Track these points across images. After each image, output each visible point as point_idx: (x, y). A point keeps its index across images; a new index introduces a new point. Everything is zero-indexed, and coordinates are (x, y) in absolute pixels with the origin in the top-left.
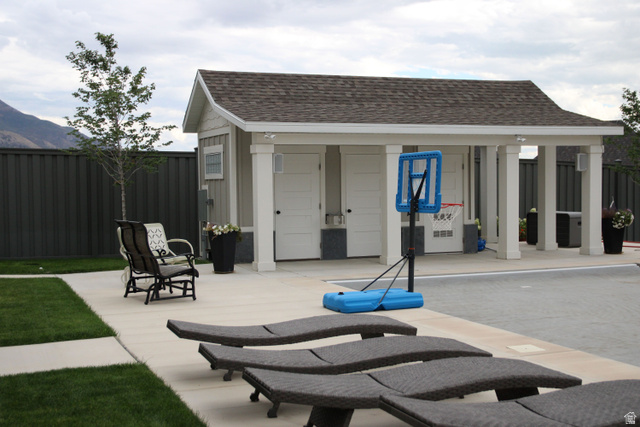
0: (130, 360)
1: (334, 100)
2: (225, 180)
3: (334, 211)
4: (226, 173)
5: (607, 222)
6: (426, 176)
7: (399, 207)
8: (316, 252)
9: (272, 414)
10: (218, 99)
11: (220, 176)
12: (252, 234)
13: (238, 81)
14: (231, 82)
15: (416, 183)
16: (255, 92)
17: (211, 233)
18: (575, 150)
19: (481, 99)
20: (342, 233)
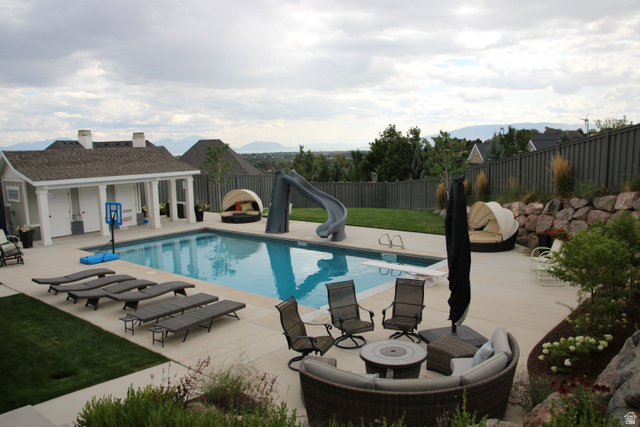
0: (16, 293)
1: (72, 163)
2: (22, 202)
3: (76, 213)
4: (22, 199)
5: (196, 209)
6: (116, 211)
7: (107, 222)
8: (70, 233)
9: (75, 303)
10: (15, 167)
11: (18, 201)
12: (39, 228)
13: (23, 156)
14: (20, 157)
15: (113, 214)
16: (33, 162)
17: (20, 231)
18: (182, 180)
19: (141, 157)
20: (81, 223)
